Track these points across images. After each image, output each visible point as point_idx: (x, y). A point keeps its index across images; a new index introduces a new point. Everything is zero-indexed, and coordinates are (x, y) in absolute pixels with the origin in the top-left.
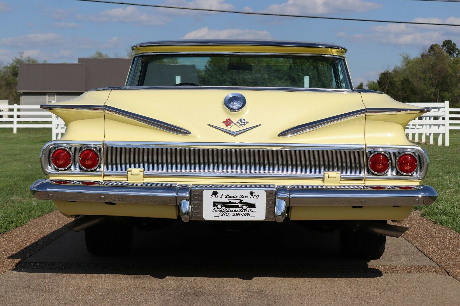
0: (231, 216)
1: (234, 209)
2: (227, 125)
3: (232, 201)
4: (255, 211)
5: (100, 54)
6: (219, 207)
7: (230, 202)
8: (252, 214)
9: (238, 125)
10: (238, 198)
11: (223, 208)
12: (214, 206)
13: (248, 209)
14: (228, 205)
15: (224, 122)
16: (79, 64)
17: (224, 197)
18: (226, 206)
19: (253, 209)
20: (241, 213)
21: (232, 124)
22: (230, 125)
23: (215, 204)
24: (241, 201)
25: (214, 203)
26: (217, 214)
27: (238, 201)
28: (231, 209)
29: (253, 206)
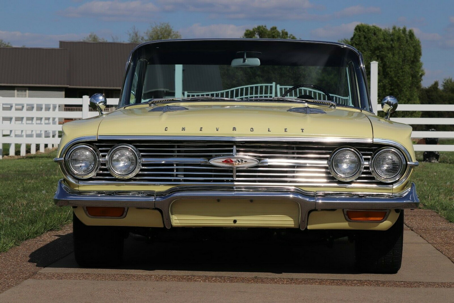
5: (95, 38)
16: (60, 49)
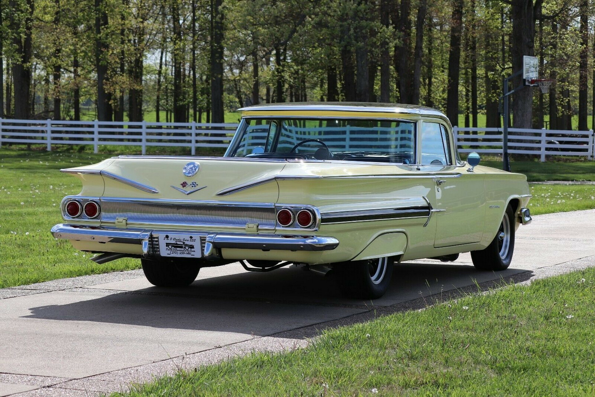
0: (178, 254)
1: (180, 249)
2: (184, 187)
3: (178, 243)
4: (194, 251)
6: (170, 247)
7: (177, 244)
8: (192, 253)
9: (191, 186)
10: (182, 241)
11: (173, 248)
12: (167, 246)
13: (190, 249)
14: (176, 246)
15: (182, 184)
17: (172, 239)
18: (175, 247)
19: (193, 250)
20: (185, 252)
21: (187, 186)
22: (185, 186)
23: (168, 245)
24: (184, 243)
25: (167, 243)
26: (169, 252)
27: (182, 243)
28: (178, 249)
29: (192, 247)
